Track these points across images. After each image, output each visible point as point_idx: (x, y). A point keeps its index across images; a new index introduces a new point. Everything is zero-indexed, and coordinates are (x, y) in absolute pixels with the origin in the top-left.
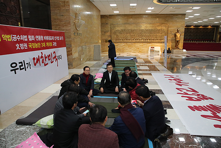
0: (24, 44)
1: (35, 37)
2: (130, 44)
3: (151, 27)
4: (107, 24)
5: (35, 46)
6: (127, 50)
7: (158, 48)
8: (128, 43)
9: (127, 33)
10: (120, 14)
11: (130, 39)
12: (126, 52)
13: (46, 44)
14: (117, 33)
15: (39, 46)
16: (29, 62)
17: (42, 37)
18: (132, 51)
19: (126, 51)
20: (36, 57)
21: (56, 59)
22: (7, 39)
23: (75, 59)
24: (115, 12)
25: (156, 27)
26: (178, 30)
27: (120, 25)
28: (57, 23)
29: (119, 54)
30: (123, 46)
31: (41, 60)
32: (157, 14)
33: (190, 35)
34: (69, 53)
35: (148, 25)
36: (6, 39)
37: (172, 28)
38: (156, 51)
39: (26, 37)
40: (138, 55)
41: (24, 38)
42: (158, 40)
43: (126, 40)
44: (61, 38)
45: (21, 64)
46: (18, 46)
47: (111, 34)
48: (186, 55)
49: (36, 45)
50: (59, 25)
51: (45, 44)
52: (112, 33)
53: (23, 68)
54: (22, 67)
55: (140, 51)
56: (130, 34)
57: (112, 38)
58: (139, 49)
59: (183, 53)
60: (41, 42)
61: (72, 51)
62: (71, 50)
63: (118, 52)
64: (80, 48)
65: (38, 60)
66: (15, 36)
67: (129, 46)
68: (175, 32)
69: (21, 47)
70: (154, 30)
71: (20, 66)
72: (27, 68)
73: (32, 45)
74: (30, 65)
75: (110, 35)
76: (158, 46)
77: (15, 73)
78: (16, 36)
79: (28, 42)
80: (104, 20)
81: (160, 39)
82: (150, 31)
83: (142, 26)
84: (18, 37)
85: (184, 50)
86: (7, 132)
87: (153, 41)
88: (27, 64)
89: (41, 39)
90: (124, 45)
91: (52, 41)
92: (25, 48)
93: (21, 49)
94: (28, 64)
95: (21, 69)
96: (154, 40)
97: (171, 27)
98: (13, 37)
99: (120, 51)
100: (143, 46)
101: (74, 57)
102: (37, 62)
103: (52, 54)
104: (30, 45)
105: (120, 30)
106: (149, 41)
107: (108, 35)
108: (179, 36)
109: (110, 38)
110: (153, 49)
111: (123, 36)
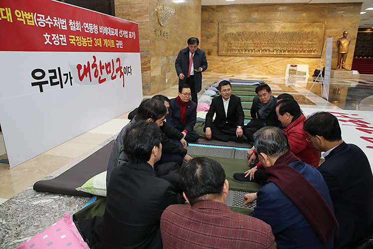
0: (60, 35)
1: (82, 24)
2: (253, 58)
3: (292, 27)
4: (212, 22)
5: (82, 43)
6: (247, 70)
7: (305, 67)
8: (249, 56)
9: (247, 39)
10: (237, 5)
11: (252, 50)
12: (245, 72)
13: (103, 42)
14: (229, 39)
15: (90, 44)
16: (70, 72)
17: (96, 27)
18: (256, 71)
19: (244, 70)
20: (84, 63)
21: (122, 74)
22: (26, 19)
23: (156, 79)
25: (301, 28)
26: (344, 34)
27: (234, 25)
28: (126, 11)
29: (233, 76)
30: (239, 62)
31: (93, 71)
32: (306, 4)
33: (363, 47)
34: (145, 67)
35: (288, 25)
36: (24, 20)
37: (333, 30)
38: (300, 73)
39: (65, 22)
40: (266, 78)
41: (61, 24)
42: (304, 51)
43: (246, 50)
44: (132, 35)
45: (52, 74)
46: (47, 37)
47: (218, 40)
48: (358, 80)
49: (84, 42)
50: (129, 15)
51: (100, 42)
52: (221, 38)
53: (57, 83)
54: (54, 81)
55: (269, 72)
56: (253, 41)
57: (220, 47)
58: (268, 68)
59: (352, 78)
60: (93, 36)
61: (151, 62)
62: (149, 62)
63: (230, 72)
64: (165, 59)
65: (87, 70)
66: (42, 18)
67: (250, 63)
68: (338, 38)
69: (55, 40)
70: (299, 33)
71: (51, 78)
72: (65, 83)
73: (76, 39)
74: (71, 78)
75: (217, 41)
76: (303, 63)
77: (41, 91)
78: (43, 16)
79: (68, 33)
80: (206, 14)
81: (308, 51)
82: (291, 36)
83: (277, 27)
84: (49, 21)
85: (355, 72)
86: (14, 206)
87: (295, 54)
88: (64, 75)
89: (94, 30)
90: (241, 61)
91: (115, 38)
92: (62, 44)
93: (53, 43)
94: (67, 75)
95: (52, 84)
96: (297, 51)
97: (330, 28)
98: (39, 18)
99: (234, 71)
100: (277, 62)
101: (153, 75)
102: (85, 73)
103: (115, 62)
104: (73, 38)
105: (236, 33)
106: (287, 53)
107: (214, 41)
108: (346, 45)
109: (216, 47)
110: (295, 68)
111: (240, 45)
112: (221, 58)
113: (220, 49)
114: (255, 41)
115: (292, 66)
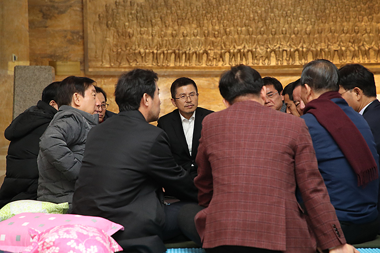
9: (180, 21)
11: (199, 57)
14: (122, 21)
42: (365, 53)
43: (178, 57)
47: (83, 23)
52: (91, 19)
56: (200, 25)
57: (91, 46)
75: (79, 28)
87: (336, 62)
96: (341, 55)
107: (68, 26)
109: (79, 49)
111: (157, 39)
113: (91, 54)
114: (208, 27)
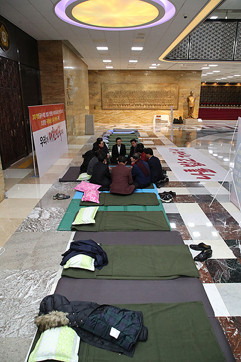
0: (44, 120)
1: (49, 113)
2: (129, 111)
3: (156, 87)
4: (95, 83)
6: (125, 120)
7: (166, 116)
8: (126, 110)
9: (124, 97)
10: (114, 70)
11: (128, 105)
12: (123, 122)
13: (54, 119)
14: (110, 97)
15: (51, 121)
17: (52, 112)
18: (132, 121)
20: (50, 131)
21: (60, 134)
22: (38, 117)
24: (107, 67)
25: (163, 88)
26: (191, 93)
27: (113, 84)
28: (49, 91)
29: (115, 126)
30: (118, 114)
32: (164, 70)
33: (212, 97)
35: (153, 86)
37: (184, 90)
38: (164, 122)
39: (45, 114)
40: (139, 127)
42: (166, 105)
43: (123, 105)
44: (62, 111)
45: (44, 139)
46: (42, 122)
47: (101, 97)
48: (202, 126)
52: (103, 96)
55: (141, 121)
56: (128, 98)
57: (103, 103)
58: (140, 118)
59: (197, 124)
60: (52, 117)
63: (112, 123)
65: (51, 135)
67: (127, 114)
68: (188, 95)
70: (161, 92)
72: (47, 142)
73: (48, 120)
76: (166, 114)
77: (42, 146)
79: (46, 118)
80: (92, 77)
81: (168, 105)
82: (156, 94)
83: (145, 87)
85: (200, 120)
87: (159, 107)
89: (52, 114)
90: (120, 113)
91: (57, 115)
92: (45, 124)
94: (47, 138)
95: (44, 143)
96: (160, 105)
97: (182, 88)
98: (40, 115)
99: (116, 121)
100: (147, 114)
103: (58, 128)
105: (115, 92)
106: (153, 107)
107: (98, 98)
108: (193, 101)
109: (101, 103)
110: (159, 118)
111: (118, 101)
112: (105, 111)
113: (103, 105)
114: (130, 98)
115: (157, 116)
